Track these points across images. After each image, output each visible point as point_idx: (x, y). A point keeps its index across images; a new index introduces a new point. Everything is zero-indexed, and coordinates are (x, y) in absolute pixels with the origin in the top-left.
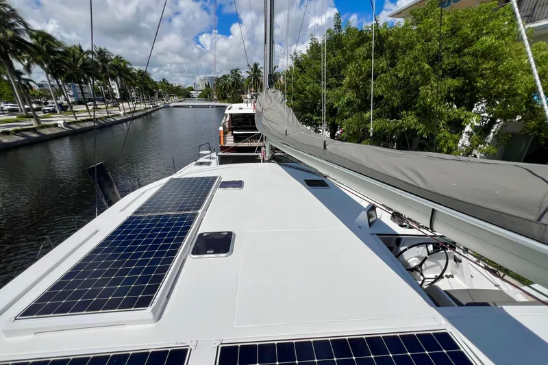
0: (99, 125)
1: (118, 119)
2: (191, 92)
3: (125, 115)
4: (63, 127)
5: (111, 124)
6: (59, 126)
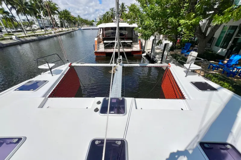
0: (38, 38)
1: (50, 35)
2: (93, 23)
3: (55, 33)
4: (15, 39)
5: (46, 37)
6: (13, 39)
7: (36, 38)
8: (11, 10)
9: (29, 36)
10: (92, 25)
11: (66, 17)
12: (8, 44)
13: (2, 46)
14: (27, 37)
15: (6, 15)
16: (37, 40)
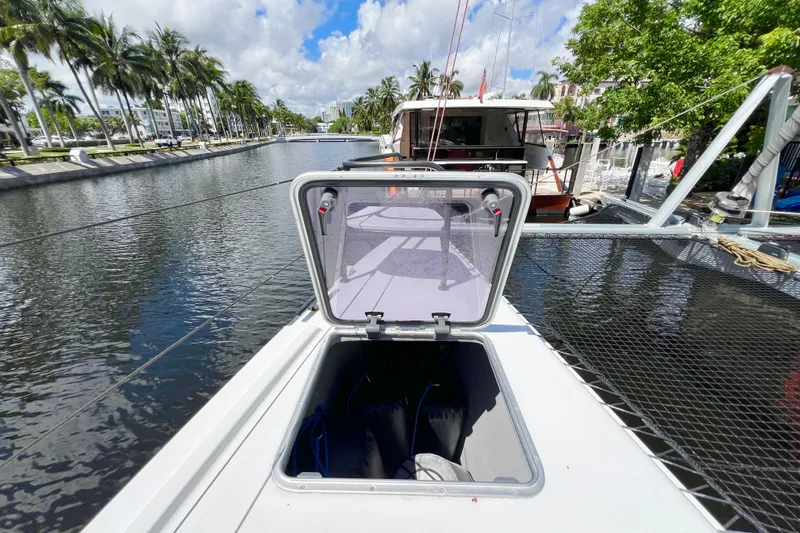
1: (194, 153)
2: (319, 124)
3: (207, 147)
4: (79, 161)
5: (180, 160)
6: (72, 159)
7: (149, 160)
8: (78, 69)
9: (126, 154)
10: (315, 131)
11: (243, 101)
12: (52, 177)
13: (32, 182)
14: (117, 154)
15: (53, 93)
16: (150, 167)
